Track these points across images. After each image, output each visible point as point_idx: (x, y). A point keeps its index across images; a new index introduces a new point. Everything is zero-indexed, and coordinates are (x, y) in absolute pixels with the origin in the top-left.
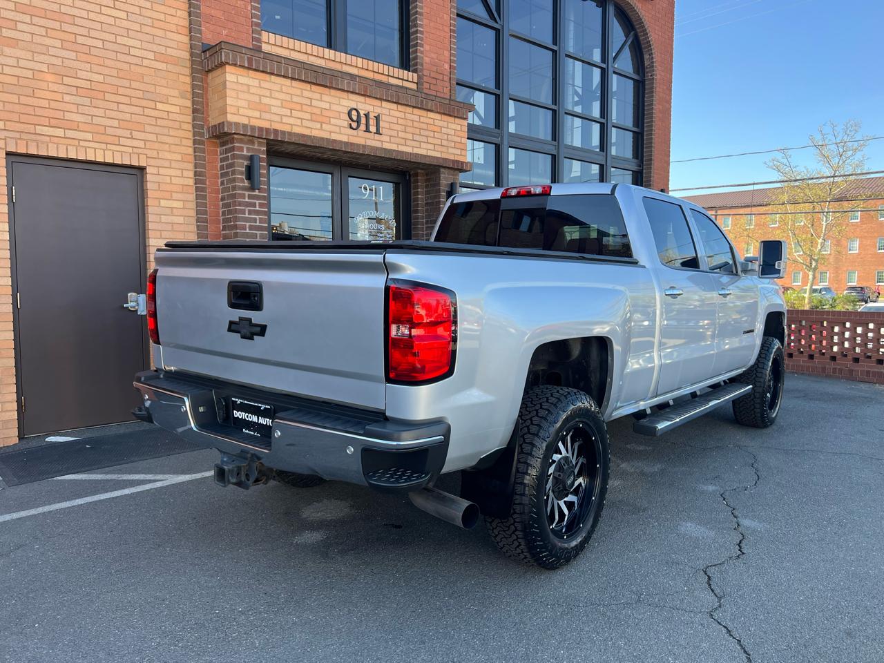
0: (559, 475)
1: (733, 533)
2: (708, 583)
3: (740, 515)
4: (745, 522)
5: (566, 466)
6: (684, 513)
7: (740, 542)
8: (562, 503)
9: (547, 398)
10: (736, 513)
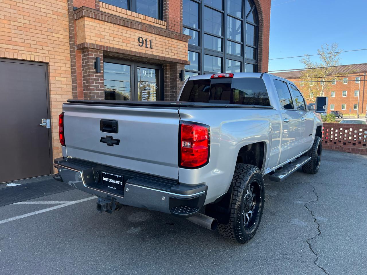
0: (247, 203)
1: (314, 223)
2: (310, 247)
3: (315, 215)
4: (318, 218)
5: (249, 199)
6: (292, 214)
7: (318, 228)
8: (247, 215)
9: (242, 170)
10: (313, 214)
